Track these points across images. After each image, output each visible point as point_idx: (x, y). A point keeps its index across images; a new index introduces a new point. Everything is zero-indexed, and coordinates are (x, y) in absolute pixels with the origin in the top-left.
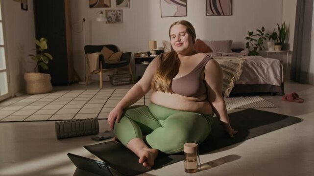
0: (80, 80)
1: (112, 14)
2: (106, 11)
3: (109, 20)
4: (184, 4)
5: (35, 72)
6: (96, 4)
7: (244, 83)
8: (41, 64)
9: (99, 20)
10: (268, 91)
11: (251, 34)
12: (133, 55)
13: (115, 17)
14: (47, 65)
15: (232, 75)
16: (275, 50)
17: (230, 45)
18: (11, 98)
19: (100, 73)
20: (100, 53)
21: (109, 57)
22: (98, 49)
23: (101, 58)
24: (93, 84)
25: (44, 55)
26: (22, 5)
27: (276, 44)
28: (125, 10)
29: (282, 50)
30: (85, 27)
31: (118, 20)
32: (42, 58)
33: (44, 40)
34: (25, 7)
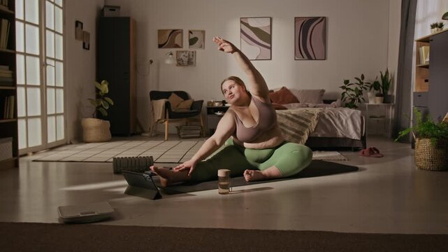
0: (144, 132)
1: (184, 56)
2: (177, 52)
3: (181, 62)
4: (269, 45)
5: (94, 118)
6: (165, 44)
7: (319, 136)
8: (101, 109)
9: (168, 62)
10: (347, 146)
11: (347, 82)
12: (205, 104)
13: (187, 59)
14: (107, 111)
15: (307, 127)
16: (375, 102)
17: (322, 95)
18: (67, 144)
19: (166, 123)
20: (167, 100)
21: (178, 106)
22: (166, 95)
23: (167, 105)
24: (158, 136)
25: (104, 100)
26: (84, 44)
27: (377, 95)
28: (199, 52)
29: (384, 102)
30: (152, 70)
31: (190, 62)
32: (102, 103)
33: (105, 83)
34: (87, 47)
